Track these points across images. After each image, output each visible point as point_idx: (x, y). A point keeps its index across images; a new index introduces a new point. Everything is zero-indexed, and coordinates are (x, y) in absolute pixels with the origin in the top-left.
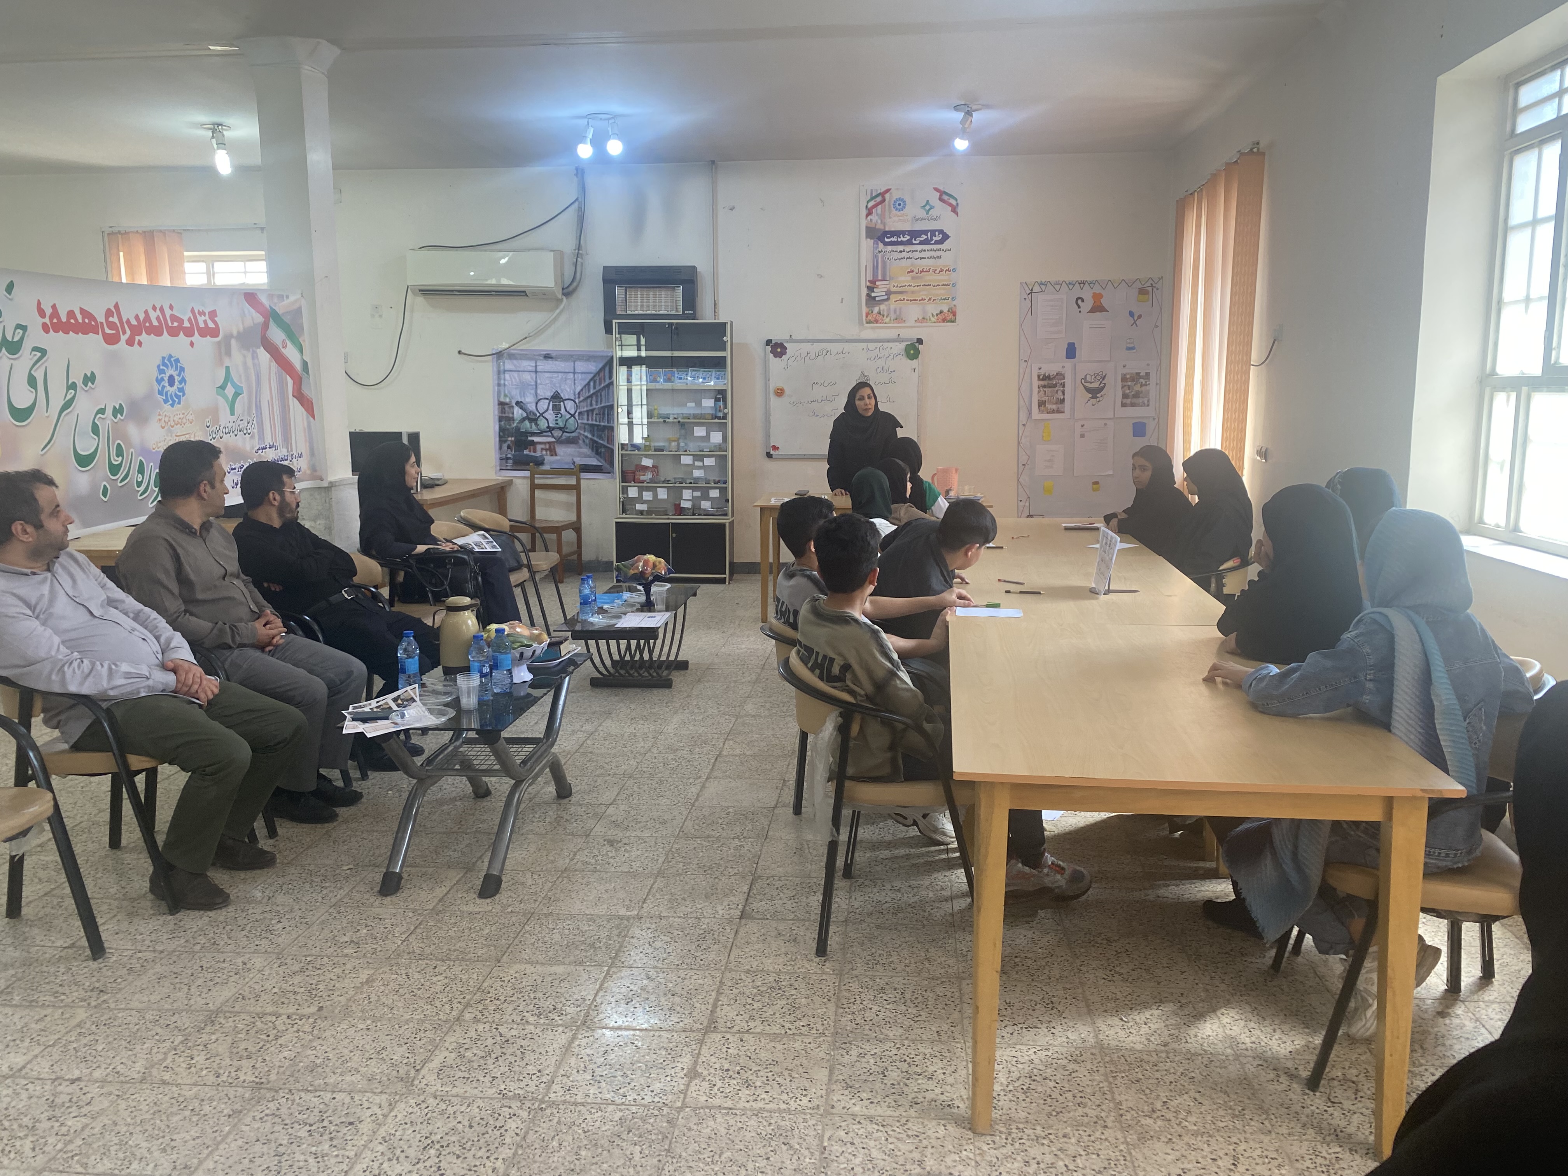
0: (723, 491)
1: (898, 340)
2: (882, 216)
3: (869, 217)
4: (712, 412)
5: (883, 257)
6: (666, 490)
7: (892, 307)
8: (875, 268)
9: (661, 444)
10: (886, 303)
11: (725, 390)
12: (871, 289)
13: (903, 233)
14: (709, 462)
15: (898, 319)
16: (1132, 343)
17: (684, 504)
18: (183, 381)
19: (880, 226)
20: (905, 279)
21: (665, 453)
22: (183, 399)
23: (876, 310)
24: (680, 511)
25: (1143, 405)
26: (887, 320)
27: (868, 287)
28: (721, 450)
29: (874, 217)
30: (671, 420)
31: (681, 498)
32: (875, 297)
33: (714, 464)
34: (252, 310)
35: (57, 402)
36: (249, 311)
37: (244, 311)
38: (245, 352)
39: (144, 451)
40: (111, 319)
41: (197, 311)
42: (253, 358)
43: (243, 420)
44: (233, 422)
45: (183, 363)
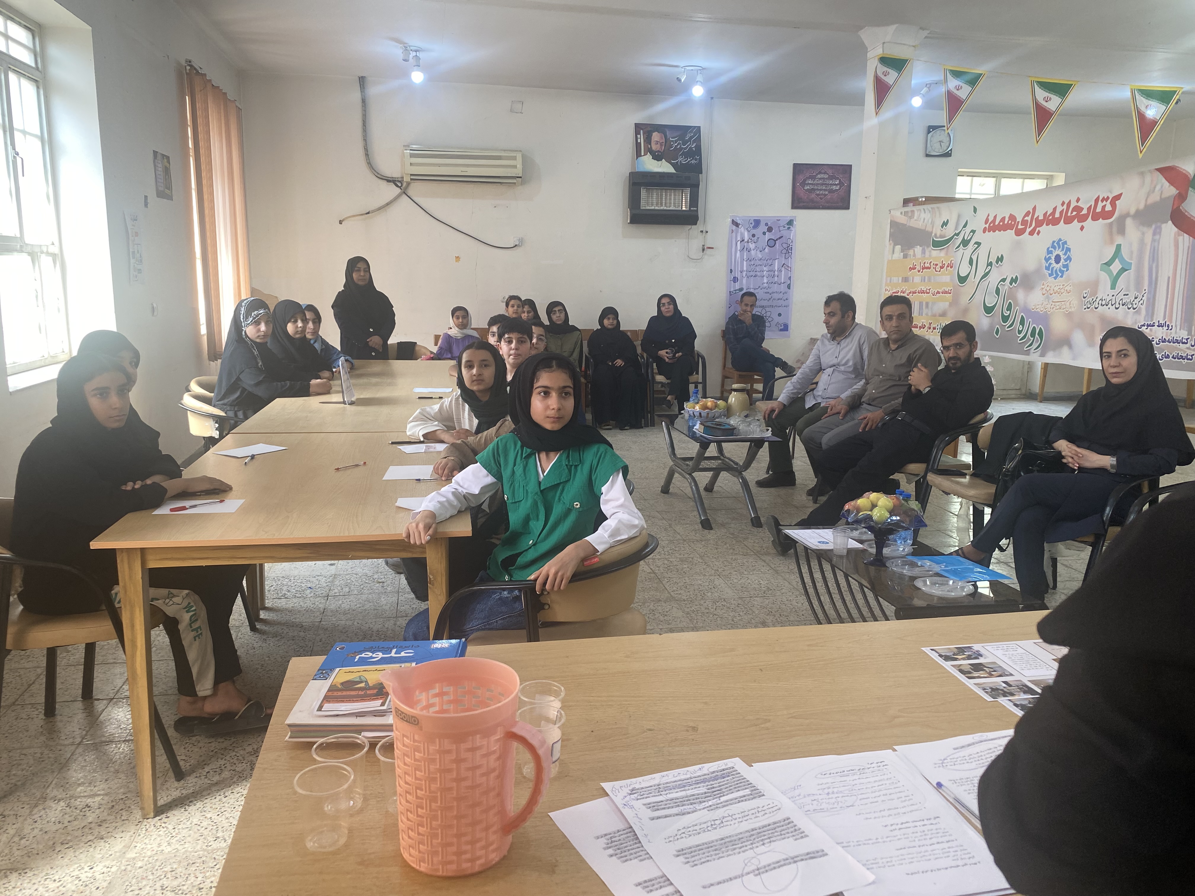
18: (1069, 259)
22: (1066, 273)
34: (1167, 184)
35: (980, 273)
36: (1162, 187)
37: (1155, 188)
38: (1145, 229)
39: (1026, 310)
40: (1026, 218)
41: (1101, 198)
42: (1154, 234)
43: (1128, 295)
44: (1113, 296)
45: (1070, 244)
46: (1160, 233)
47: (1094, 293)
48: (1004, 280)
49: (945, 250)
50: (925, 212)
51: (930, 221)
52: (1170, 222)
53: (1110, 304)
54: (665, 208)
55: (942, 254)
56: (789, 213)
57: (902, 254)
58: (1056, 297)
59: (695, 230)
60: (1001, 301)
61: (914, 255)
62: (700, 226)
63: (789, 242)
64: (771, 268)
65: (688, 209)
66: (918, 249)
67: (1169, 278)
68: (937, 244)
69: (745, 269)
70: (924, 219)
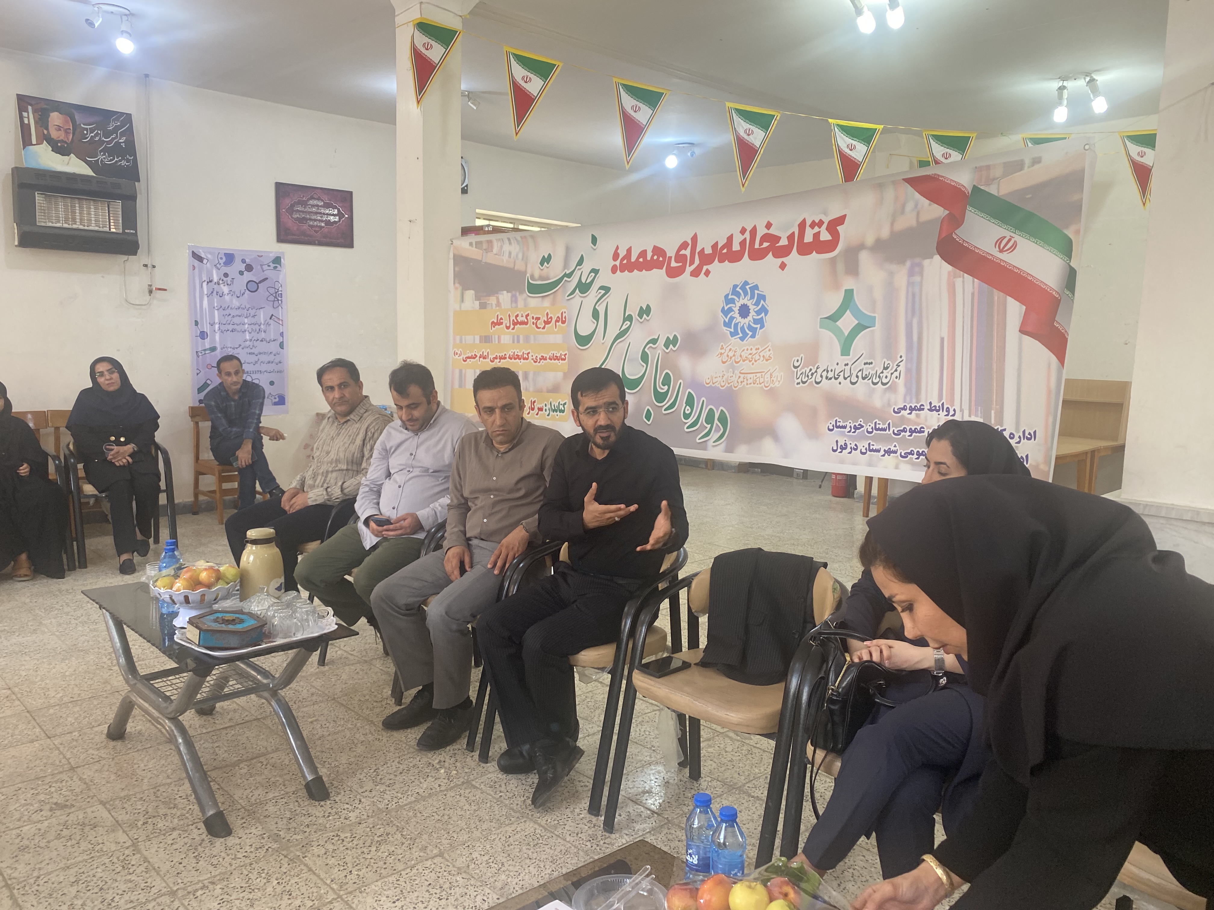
22: (760, 332)
34: (925, 202)
35: (613, 330)
36: (916, 206)
37: (903, 206)
38: (893, 267)
39: (695, 383)
40: (682, 252)
41: (808, 223)
42: (911, 274)
43: (871, 363)
44: (847, 365)
45: (763, 289)
46: (921, 274)
47: (813, 359)
48: (654, 341)
49: (551, 296)
50: (510, 243)
51: (520, 256)
52: (937, 258)
53: (841, 377)
54: (81, 227)
55: (547, 303)
56: (274, 248)
57: (477, 303)
58: (746, 366)
59: (134, 262)
60: (651, 370)
61: (498, 304)
62: (142, 257)
63: (277, 286)
64: (253, 320)
65: (121, 231)
66: (505, 297)
67: (942, 339)
68: (534, 289)
69: (217, 321)
70: (510, 253)
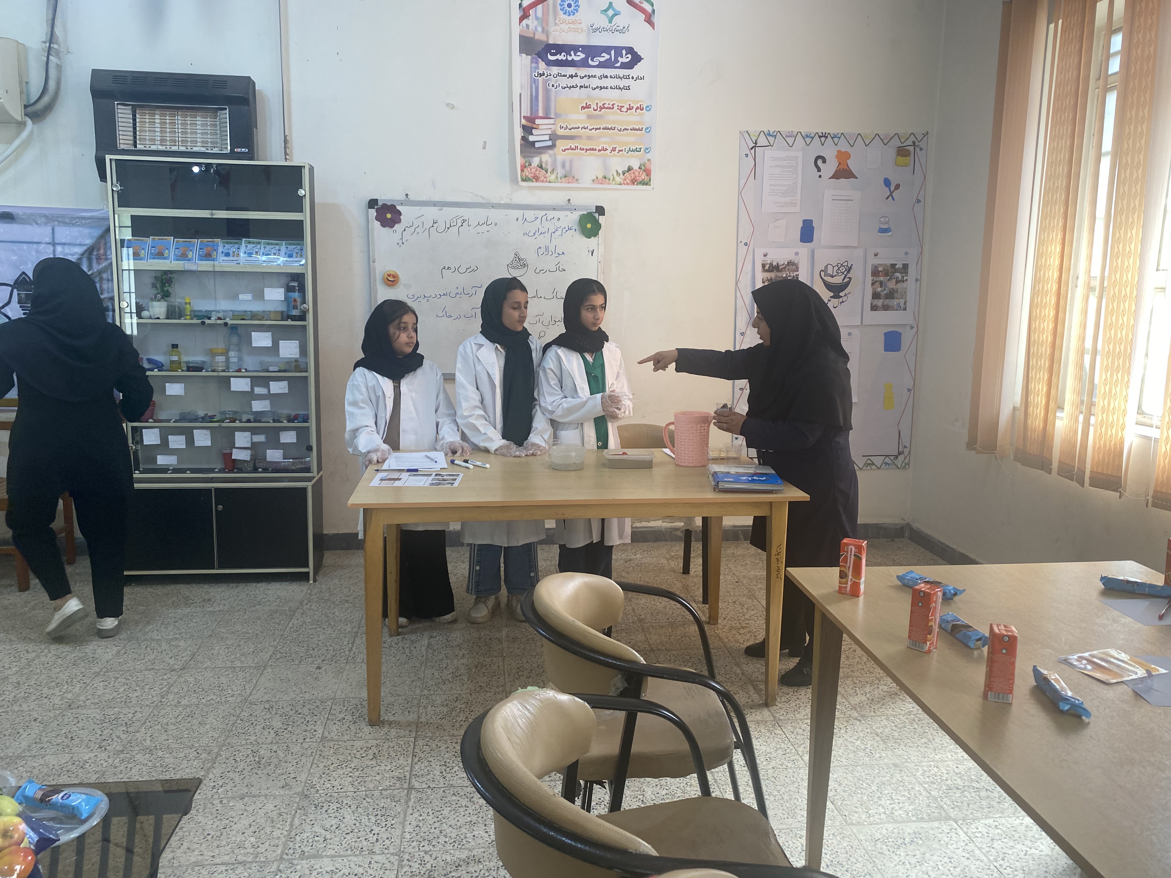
0: (303, 434)
1: (568, 206)
2: (544, 22)
3: (525, 22)
4: (283, 308)
5: (545, 82)
6: (207, 432)
7: (560, 158)
8: (534, 100)
9: (198, 358)
10: (550, 152)
11: (303, 275)
12: (527, 130)
13: (575, 48)
14: (278, 387)
15: (568, 176)
16: (887, 223)
17: (238, 455)
19: (540, 36)
20: (578, 118)
21: (203, 373)
23: (536, 161)
24: (233, 465)
25: (898, 308)
26: (553, 177)
27: (524, 127)
28: (298, 369)
29: (531, 22)
30: (212, 321)
31: (233, 446)
32: (533, 143)
33: (286, 391)
